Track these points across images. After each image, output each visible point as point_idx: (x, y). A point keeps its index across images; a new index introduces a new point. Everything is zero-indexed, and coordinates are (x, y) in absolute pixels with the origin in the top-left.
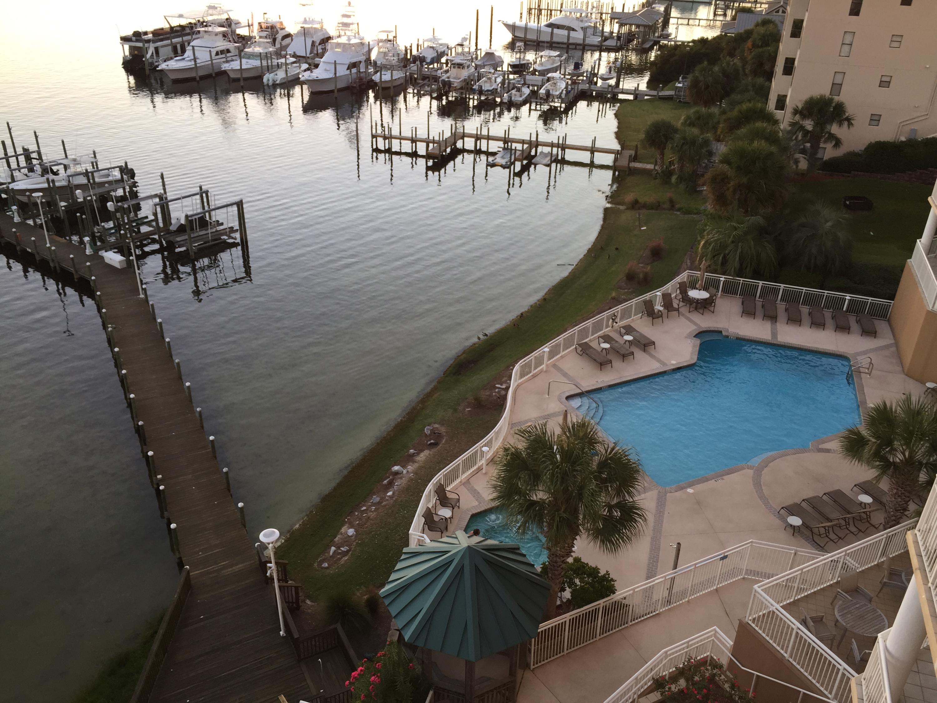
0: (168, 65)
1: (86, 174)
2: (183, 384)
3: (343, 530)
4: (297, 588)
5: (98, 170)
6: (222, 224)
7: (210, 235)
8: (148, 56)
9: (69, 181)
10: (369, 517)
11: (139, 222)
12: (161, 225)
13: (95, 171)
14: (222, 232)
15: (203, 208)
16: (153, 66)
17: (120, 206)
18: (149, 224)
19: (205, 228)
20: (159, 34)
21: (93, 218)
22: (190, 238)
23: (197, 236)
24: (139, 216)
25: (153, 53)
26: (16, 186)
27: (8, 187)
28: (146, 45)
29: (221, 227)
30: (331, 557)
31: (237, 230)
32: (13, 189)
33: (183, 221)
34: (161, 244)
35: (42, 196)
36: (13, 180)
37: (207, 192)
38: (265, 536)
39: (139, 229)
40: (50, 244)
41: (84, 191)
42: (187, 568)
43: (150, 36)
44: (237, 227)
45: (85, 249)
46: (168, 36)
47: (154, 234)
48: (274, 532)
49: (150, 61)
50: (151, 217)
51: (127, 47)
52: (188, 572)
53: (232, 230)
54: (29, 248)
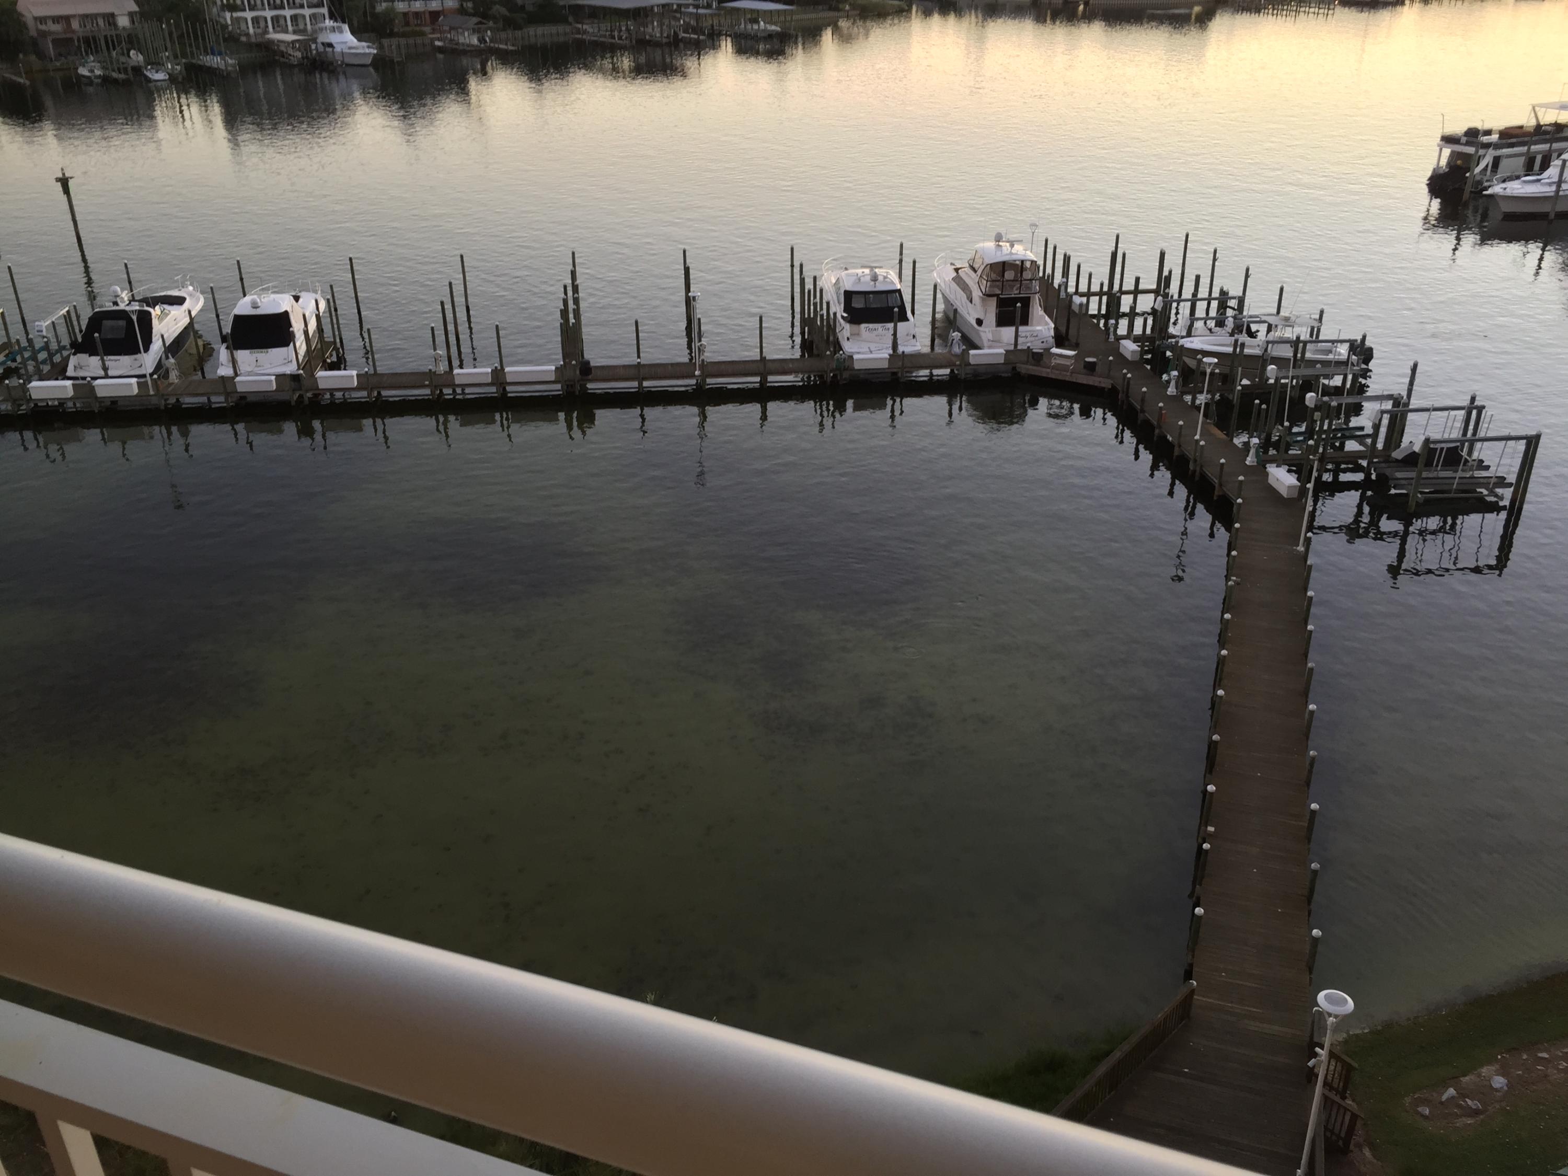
0: (1505, 189)
1: (1296, 343)
2: (1306, 704)
3: (1485, 1071)
4: (1354, 1117)
5: (1318, 341)
6: (1487, 468)
7: (1457, 480)
8: (1478, 170)
9: (1266, 350)
10: (1546, 1076)
11: (1347, 433)
12: (1380, 446)
13: (1311, 342)
14: (1482, 480)
15: (1465, 434)
16: (1480, 187)
17: (1325, 403)
18: (1361, 439)
19: (1454, 468)
20: (1511, 136)
21: (1278, 412)
22: (1419, 477)
23: (1434, 478)
24: (1352, 425)
25: (1487, 166)
26: (1188, 343)
27: (1177, 342)
28: (1481, 152)
29: (1484, 474)
30: (1442, 1103)
31: (1510, 485)
32: (1182, 346)
33: (1417, 448)
34: (1368, 475)
35: (1216, 364)
36: (1189, 334)
37: (1480, 409)
38: (1327, 997)
39: (1342, 445)
40: (1201, 435)
41: (1280, 368)
42: (1193, 984)
43: (1495, 137)
44: (1512, 478)
45: (1248, 456)
46: (1526, 139)
47: (1363, 458)
48: (1346, 1001)
49: (1478, 178)
50: (1369, 430)
51: (1447, 152)
52: (1193, 992)
53: (1501, 482)
54: (1171, 436)
